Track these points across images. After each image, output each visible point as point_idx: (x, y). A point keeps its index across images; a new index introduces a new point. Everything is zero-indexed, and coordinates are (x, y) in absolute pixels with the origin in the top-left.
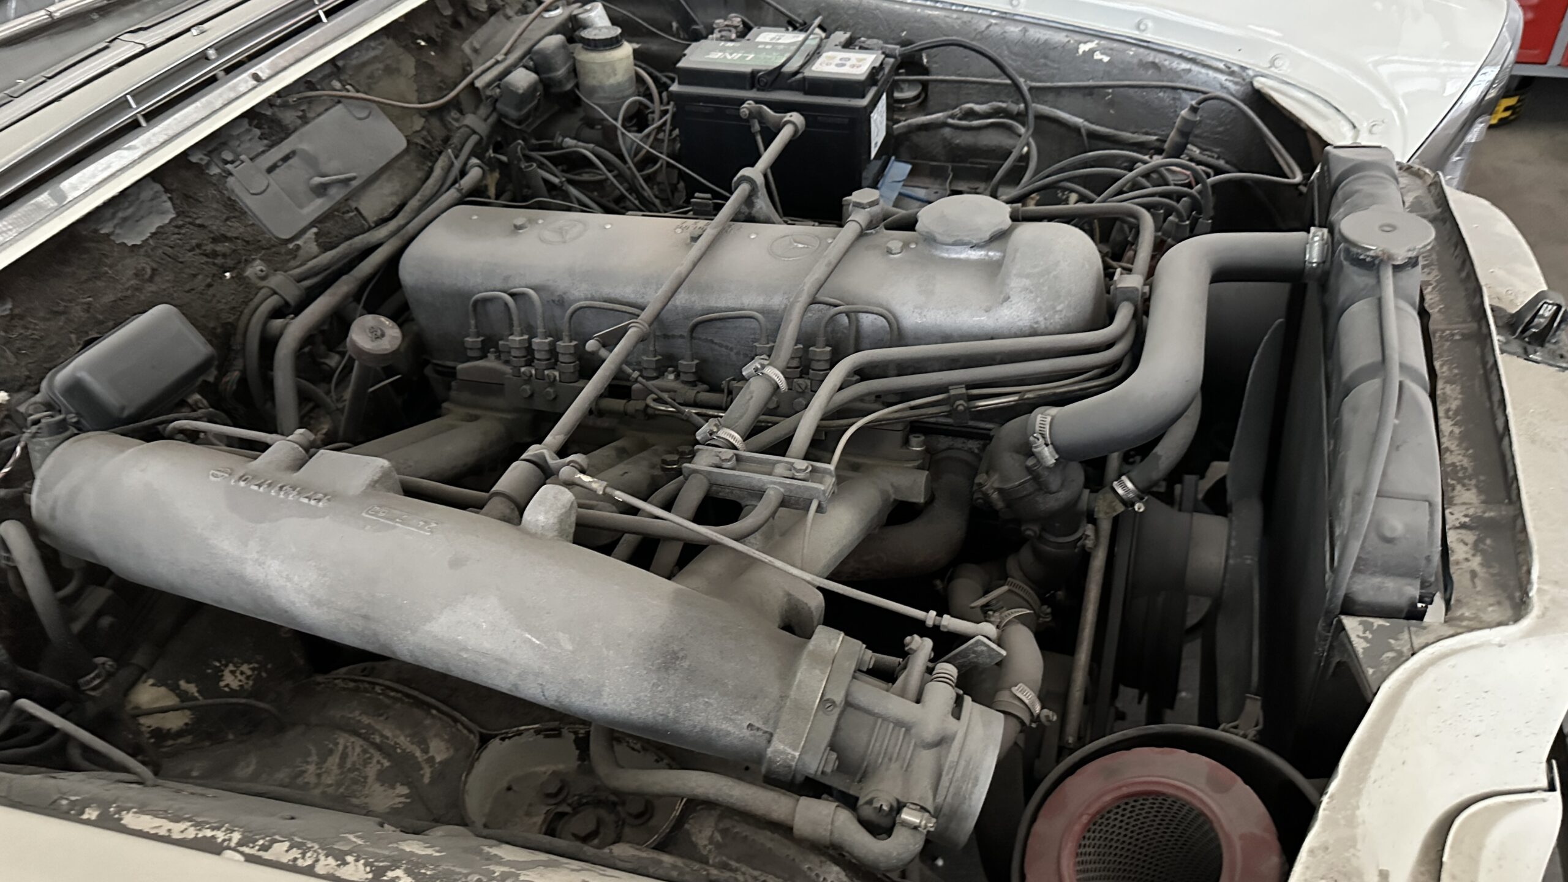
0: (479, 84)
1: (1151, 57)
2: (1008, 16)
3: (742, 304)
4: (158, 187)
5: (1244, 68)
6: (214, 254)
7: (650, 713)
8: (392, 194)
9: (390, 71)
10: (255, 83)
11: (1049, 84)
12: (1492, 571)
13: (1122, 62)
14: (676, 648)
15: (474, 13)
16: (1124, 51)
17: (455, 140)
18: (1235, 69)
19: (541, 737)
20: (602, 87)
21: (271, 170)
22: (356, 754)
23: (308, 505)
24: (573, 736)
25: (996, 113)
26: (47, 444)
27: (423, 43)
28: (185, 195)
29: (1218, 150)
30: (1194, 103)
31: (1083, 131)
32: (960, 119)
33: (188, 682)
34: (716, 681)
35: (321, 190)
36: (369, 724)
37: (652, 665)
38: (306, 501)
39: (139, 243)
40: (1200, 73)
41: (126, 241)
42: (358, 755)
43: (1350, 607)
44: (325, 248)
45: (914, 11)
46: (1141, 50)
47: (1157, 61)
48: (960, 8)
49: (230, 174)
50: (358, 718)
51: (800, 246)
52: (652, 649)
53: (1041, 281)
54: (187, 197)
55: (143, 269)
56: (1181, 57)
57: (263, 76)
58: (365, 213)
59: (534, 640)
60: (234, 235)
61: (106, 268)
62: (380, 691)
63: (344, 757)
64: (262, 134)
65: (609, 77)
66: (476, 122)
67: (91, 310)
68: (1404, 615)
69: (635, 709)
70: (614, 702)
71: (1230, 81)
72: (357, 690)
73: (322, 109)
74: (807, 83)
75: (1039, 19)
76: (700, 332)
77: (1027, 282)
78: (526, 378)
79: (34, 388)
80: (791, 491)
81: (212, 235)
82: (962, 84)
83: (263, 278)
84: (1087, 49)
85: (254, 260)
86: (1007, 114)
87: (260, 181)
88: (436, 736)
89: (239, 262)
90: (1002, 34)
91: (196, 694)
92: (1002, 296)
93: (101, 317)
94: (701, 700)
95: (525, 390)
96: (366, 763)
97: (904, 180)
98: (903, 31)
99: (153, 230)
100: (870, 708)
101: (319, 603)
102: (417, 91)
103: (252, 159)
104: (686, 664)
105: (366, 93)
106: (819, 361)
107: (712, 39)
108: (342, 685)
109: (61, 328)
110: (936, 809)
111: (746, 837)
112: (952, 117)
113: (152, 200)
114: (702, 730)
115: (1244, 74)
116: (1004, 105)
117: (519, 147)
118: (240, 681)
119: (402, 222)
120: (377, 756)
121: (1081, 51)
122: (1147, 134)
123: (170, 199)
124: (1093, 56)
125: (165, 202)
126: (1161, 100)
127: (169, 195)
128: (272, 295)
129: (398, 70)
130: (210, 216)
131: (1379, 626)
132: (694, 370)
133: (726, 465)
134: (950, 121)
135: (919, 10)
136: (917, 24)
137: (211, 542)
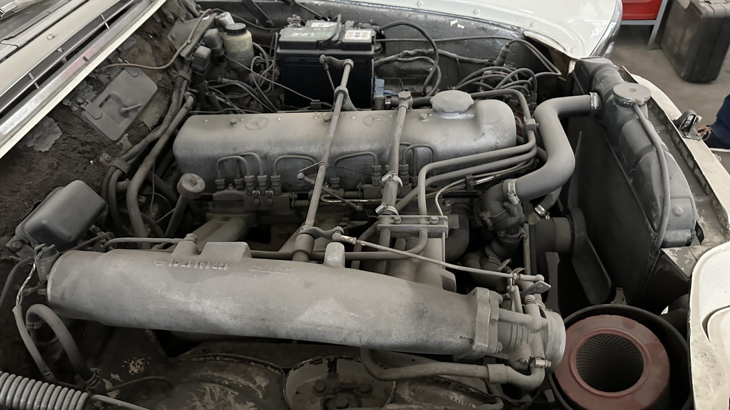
0: (183, 55)
1: (481, 25)
2: (416, 10)
3: (359, 149)
4: (51, 120)
5: (519, 28)
6: (84, 152)
7: (414, 340)
8: (156, 113)
9: (142, 51)
10: (84, 62)
11: (439, 40)
12: (709, 222)
13: (470, 28)
14: (422, 308)
15: (169, 21)
16: (470, 23)
17: (178, 84)
18: (515, 28)
19: (312, 365)
20: (239, 53)
21: (101, 106)
22: (218, 392)
23: (218, 270)
24: (327, 361)
25: (418, 54)
26: (49, 260)
27: (151, 37)
28: (64, 123)
29: (513, 63)
30: (507, 44)
31: (457, 60)
32: (402, 58)
33: (114, 374)
34: (443, 320)
35: (125, 114)
36: (219, 376)
37: (414, 317)
38: (216, 268)
39: (48, 150)
40: (502, 31)
41: (41, 150)
42: (220, 392)
43: (665, 245)
44: (134, 143)
45: (374, 10)
46: (476, 22)
47: (484, 27)
48: (394, 8)
49: (83, 109)
50: (212, 374)
51: (378, 120)
52: (411, 310)
53: (497, 125)
54: (65, 123)
55: (53, 164)
56: (493, 24)
57: (88, 58)
58: (147, 124)
59: (355, 315)
60: (91, 141)
61: (34, 165)
62: (219, 359)
63: (212, 395)
64: (94, 88)
65: (243, 48)
66: (184, 73)
67: (32, 188)
68: (685, 245)
69: (408, 339)
70: (397, 338)
71: (515, 34)
72: (205, 361)
73: (116, 73)
74: (344, 46)
75: (431, 11)
76: (339, 165)
77: (491, 126)
78: (256, 196)
79: (12, 233)
80: (431, 230)
81: (81, 142)
82: (401, 42)
83: (109, 162)
84: (454, 23)
85: (103, 152)
86: (423, 54)
87: (98, 112)
88: (256, 375)
89: (96, 155)
90: (416, 18)
91: (119, 379)
92: (481, 133)
93: (37, 191)
94: (438, 329)
95: (256, 202)
96: (226, 395)
97: (384, 87)
98: (371, 19)
99: (53, 143)
100: (510, 320)
101: (235, 317)
102: (155, 61)
103: (91, 101)
104: (428, 315)
105: (133, 63)
106: (405, 171)
107: (290, 27)
108: (196, 360)
109: (18, 199)
110: (545, 357)
111: (423, 391)
112: (399, 57)
113: (50, 126)
114: (439, 343)
115: (519, 30)
116: (421, 50)
117: (206, 84)
118: (138, 368)
119: (166, 126)
120: (230, 391)
121: (452, 25)
122: (483, 59)
123: (58, 125)
124: (457, 26)
125: (56, 127)
126: (488, 44)
127: (57, 123)
128: (116, 170)
129: (145, 51)
130: (77, 132)
131: (678, 250)
132: (339, 182)
133: (399, 222)
134: (399, 59)
135: (376, 9)
136: (376, 16)
137: (167, 296)
